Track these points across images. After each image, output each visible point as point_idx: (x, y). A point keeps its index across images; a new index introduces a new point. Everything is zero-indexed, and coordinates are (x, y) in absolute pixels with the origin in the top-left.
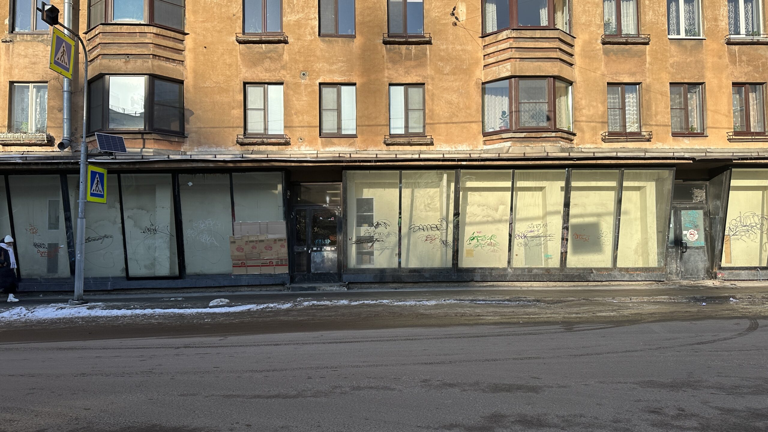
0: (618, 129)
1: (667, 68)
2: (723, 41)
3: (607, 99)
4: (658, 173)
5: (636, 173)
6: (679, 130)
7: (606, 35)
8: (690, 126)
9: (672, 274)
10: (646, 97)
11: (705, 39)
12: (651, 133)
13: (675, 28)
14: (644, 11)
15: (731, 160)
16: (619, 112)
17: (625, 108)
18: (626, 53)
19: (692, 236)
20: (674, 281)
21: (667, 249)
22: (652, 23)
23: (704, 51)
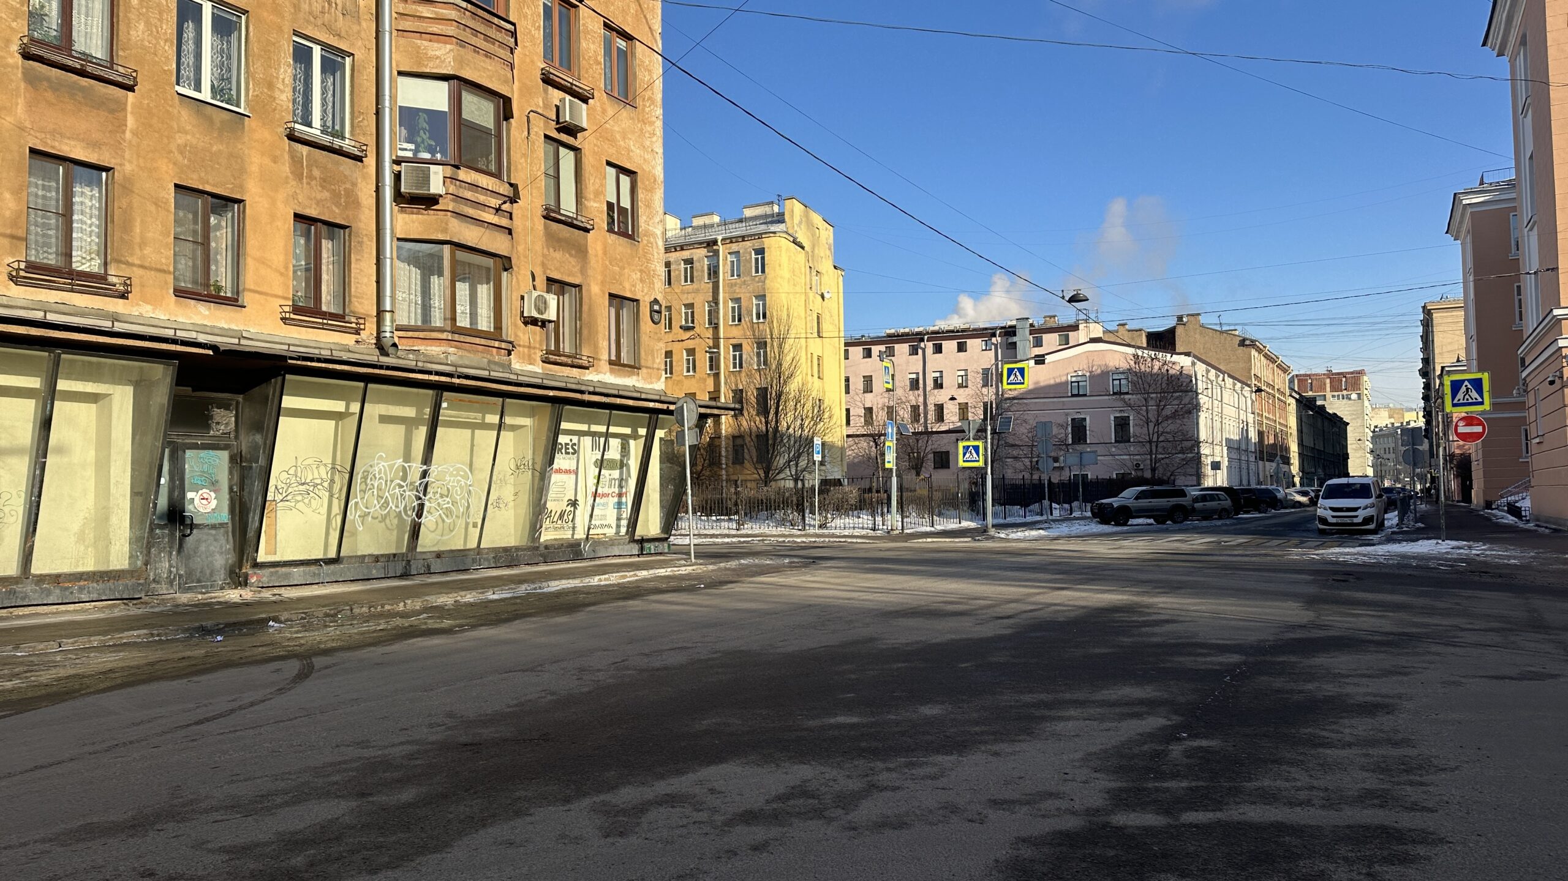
0: (52, 260)
1: (171, 152)
2: (282, 131)
3: (28, 187)
4: (141, 368)
5: (90, 363)
6: (190, 286)
7: (32, 40)
8: (212, 282)
9: (158, 583)
10: (120, 203)
11: (249, 117)
12: (128, 282)
13: (192, 75)
14: (126, 16)
15: (283, 358)
16: (57, 221)
17: (72, 215)
18: (80, 94)
19: (204, 502)
20: (163, 597)
21: (152, 530)
22: (143, 47)
23: (246, 139)
